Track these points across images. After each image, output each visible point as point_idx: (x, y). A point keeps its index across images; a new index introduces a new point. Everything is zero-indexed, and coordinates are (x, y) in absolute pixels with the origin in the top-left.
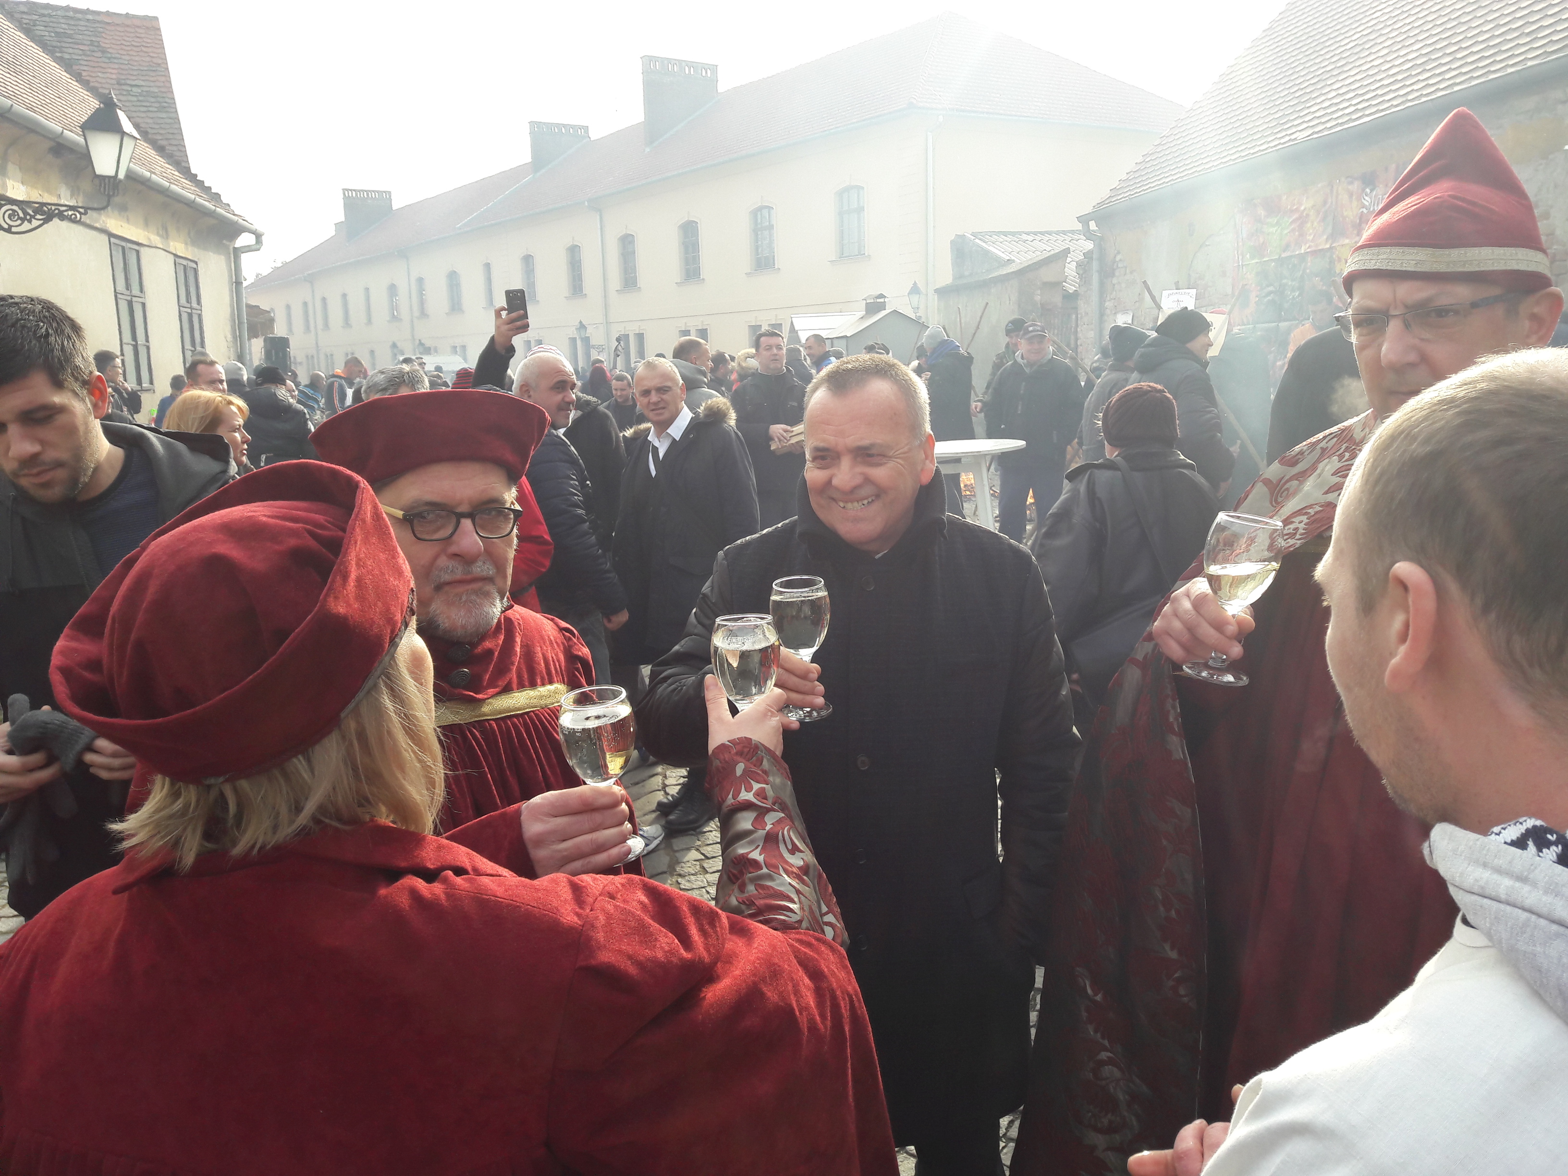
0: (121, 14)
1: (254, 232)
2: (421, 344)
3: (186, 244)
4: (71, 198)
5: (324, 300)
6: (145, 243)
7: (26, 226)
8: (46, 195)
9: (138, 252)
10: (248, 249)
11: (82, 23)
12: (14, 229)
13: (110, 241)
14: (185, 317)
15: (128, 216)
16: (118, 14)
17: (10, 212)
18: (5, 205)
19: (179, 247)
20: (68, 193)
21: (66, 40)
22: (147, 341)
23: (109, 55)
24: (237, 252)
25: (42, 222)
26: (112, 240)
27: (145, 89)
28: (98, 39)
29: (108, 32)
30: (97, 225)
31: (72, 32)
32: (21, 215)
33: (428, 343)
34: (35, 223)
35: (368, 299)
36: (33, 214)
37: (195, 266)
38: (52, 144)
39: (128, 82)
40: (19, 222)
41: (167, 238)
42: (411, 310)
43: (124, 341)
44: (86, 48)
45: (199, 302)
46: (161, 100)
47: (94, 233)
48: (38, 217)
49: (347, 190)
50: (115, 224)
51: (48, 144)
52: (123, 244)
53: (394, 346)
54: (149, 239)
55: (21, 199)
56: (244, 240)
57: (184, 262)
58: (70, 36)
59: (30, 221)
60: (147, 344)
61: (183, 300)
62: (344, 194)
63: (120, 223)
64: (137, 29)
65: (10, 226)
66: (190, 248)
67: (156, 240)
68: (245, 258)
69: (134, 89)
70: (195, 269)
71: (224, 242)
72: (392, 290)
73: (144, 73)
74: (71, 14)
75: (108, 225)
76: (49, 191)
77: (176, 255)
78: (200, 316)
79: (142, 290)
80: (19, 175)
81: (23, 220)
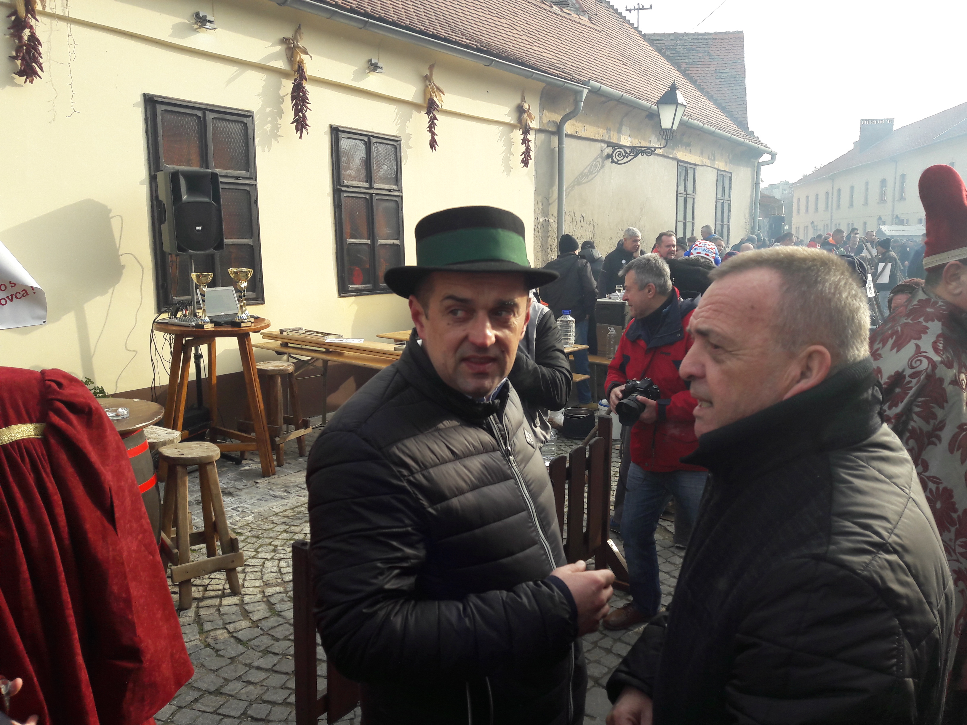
0: (723, 33)
1: (770, 153)
2: (897, 217)
3: (726, 163)
4: (657, 142)
5: (839, 190)
6: (699, 164)
7: (626, 160)
8: (642, 142)
9: (694, 169)
10: (766, 163)
11: (700, 41)
12: (619, 162)
13: (678, 163)
14: (719, 205)
15: (690, 150)
16: (721, 33)
17: (619, 152)
18: (617, 149)
19: (721, 165)
20: (656, 139)
21: (691, 51)
22: (693, 219)
23: (713, 57)
24: (759, 166)
25: (633, 157)
26: (679, 163)
27: (730, 74)
28: (709, 49)
29: (714, 44)
30: (671, 156)
31: (695, 47)
32: (624, 154)
33: (902, 217)
34: (630, 158)
35: (867, 190)
36: (629, 153)
37: (730, 175)
38: (647, 113)
39: (721, 71)
40: (622, 158)
41: (714, 160)
42: (894, 196)
43: (678, 220)
44: (702, 55)
45: (730, 196)
46: (737, 79)
47: (669, 160)
48: (632, 154)
49: (864, 120)
50: (682, 155)
51: (645, 114)
52: (686, 165)
53: (880, 218)
54: (703, 162)
55: (628, 145)
56: (766, 157)
57: (723, 173)
58: (693, 49)
59: (627, 157)
60: (693, 221)
61: (719, 196)
62: (861, 123)
63: (685, 154)
64: (730, 40)
65: (618, 160)
66: (728, 165)
67: (707, 162)
68: (764, 168)
69: (724, 75)
70: (730, 177)
71: (752, 160)
72: (884, 182)
73: (731, 64)
74: (696, 37)
75: (677, 156)
76: (644, 140)
77: (718, 170)
78: (729, 205)
79: (694, 191)
80: (628, 132)
81: (624, 156)
